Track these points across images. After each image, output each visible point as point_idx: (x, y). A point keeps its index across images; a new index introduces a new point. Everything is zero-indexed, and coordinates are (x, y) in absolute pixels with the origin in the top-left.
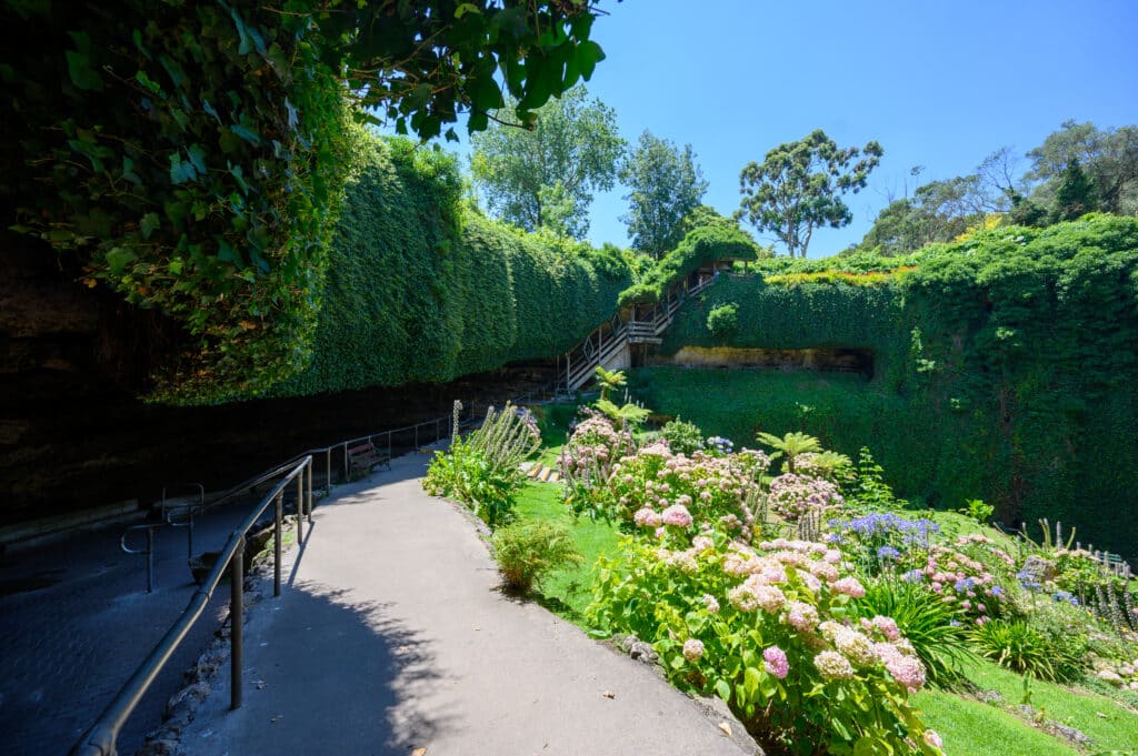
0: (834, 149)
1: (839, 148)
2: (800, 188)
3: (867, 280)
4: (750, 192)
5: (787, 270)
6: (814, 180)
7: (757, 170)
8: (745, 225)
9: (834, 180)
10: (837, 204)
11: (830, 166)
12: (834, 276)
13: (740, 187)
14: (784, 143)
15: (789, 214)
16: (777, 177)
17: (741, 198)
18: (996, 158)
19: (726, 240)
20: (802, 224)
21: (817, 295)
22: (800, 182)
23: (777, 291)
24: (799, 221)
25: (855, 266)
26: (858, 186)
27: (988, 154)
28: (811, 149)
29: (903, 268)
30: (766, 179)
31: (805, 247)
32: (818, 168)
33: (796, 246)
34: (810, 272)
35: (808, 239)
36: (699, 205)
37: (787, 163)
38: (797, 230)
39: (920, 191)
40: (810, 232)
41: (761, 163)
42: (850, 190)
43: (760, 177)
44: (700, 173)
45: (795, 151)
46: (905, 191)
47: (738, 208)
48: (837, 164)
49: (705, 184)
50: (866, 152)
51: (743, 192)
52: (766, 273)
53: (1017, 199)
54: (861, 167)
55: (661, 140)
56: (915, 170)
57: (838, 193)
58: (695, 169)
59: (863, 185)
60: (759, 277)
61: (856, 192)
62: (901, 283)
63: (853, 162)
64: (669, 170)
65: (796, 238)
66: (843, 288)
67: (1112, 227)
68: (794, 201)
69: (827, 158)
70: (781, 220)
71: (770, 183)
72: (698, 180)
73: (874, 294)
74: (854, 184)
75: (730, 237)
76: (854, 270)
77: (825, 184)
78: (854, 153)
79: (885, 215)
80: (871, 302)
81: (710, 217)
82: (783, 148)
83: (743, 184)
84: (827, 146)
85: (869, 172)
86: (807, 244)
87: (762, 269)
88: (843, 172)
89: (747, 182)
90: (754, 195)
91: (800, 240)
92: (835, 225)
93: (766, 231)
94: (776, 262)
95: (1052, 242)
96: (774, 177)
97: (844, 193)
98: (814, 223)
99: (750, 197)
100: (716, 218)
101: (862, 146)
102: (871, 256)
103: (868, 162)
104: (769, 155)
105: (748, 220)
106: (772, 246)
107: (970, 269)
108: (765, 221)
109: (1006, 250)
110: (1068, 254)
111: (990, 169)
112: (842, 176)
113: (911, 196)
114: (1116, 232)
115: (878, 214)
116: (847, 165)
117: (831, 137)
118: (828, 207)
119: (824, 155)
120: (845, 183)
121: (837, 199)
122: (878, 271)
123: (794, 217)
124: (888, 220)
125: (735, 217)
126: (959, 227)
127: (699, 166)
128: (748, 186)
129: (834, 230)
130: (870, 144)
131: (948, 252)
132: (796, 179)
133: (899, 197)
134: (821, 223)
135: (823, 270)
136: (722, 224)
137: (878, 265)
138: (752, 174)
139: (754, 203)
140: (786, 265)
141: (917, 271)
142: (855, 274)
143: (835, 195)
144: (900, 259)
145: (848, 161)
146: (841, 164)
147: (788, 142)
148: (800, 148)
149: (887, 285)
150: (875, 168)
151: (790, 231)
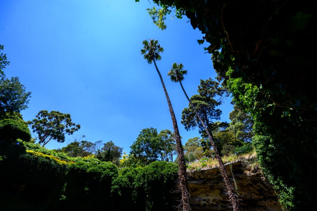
0: (70, 121)
1: (71, 122)
2: (55, 126)
3: (61, 162)
4: (39, 118)
5: (36, 150)
6: (60, 125)
7: (46, 113)
8: (30, 127)
9: (66, 128)
10: (63, 135)
11: (67, 124)
12: (52, 157)
13: (37, 115)
14: (59, 111)
15: (47, 131)
16: (51, 119)
17: (35, 118)
18: (100, 142)
19: (22, 129)
20: (49, 136)
21: (43, 163)
22: (56, 124)
23: (29, 156)
24: (48, 135)
25: (59, 156)
26: (70, 133)
27: (99, 140)
28: (65, 117)
29: (72, 161)
30: (47, 117)
31: (45, 144)
32: (63, 123)
33: (43, 142)
34: (45, 153)
35: (48, 141)
36: (19, 112)
37: (57, 117)
38: (46, 137)
39: (82, 142)
40: (50, 140)
41: (49, 112)
42: (68, 134)
43: (46, 116)
44: (27, 102)
45: (61, 115)
46: (79, 140)
47: (31, 120)
48: (68, 125)
49: (26, 107)
50: (77, 126)
51: (37, 116)
52: (27, 148)
53: (99, 153)
54: (73, 129)
55: (21, 84)
56: (84, 136)
57: (65, 132)
58: (27, 100)
59: (72, 134)
60: (25, 148)
61: (69, 134)
62: (70, 167)
63: (73, 127)
64: (15, 94)
65: (44, 139)
66: (53, 163)
67: (112, 166)
68: (51, 128)
69: (67, 122)
70: (43, 132)
71: (47, 119)
72: (25, 104)
73: (61, 168)
74: (70, 132)
75: (24, 129)
76: (58, 157)
77: (63, 128)
78: (74, 125)
79: (72, 144)
80: (58, 170)
81: (18, 118)
82: (58, 112)
83: (39, 114)
84: (69, 119)
85: (75, 131)
86: (47, 143)
87: (27, 146)
88: (69, 128)
89: (40, 114)
90: (40, 120)
91: (45, 141)
92: (58, 141)
93: (36, 132)
94: (34, 145)
95: (103, 165)
96: (49, 118)
97: (66, 133)
98: (53, 138)
99: (38, 119)
100: (20, 119)
101: (76, 124)
102: (65, 155)
103: (76, 129)
104: (53, 112)
105: (31, 126)
106: (36, 139)
107: (87, 167)
108: (37, 130)
109: (95, 165)
110: (104, 170)
111: (97, 144)
112: (68, 128)
113: (80, 142)
114: (112, 167)
115: (70, 143)
116: (71, 126)
117: (71, 117)
118: (60, 135)
119: (67, 121)
120: (68, 131)
121: (64, 134)
122: (65, 160)
123: (47, 133)
124: (72, 146)
125: (28, 123)
126: (85, 154)
127: (29, 100)
128: (40, 116)
129: (58, 142)
130: (79, 125)
131: (83, 161)
132: (56, 123)
133: (77, 141)
134: (55, 138)
135: (49, 154)
136: (21, 122)
137: (66, 158)
138: (44, 113)
139: (38, 122)
140: (38, 148)
141: (75, 163)
142: (58, 159)
143: (63, 132)
144: (72, 158)
145: (72, 126)
146: (69, 126)
147: (60, 112)
148: (62, 116)
149: (66, 166)
150: (76, 131)
151: (44, 136)
